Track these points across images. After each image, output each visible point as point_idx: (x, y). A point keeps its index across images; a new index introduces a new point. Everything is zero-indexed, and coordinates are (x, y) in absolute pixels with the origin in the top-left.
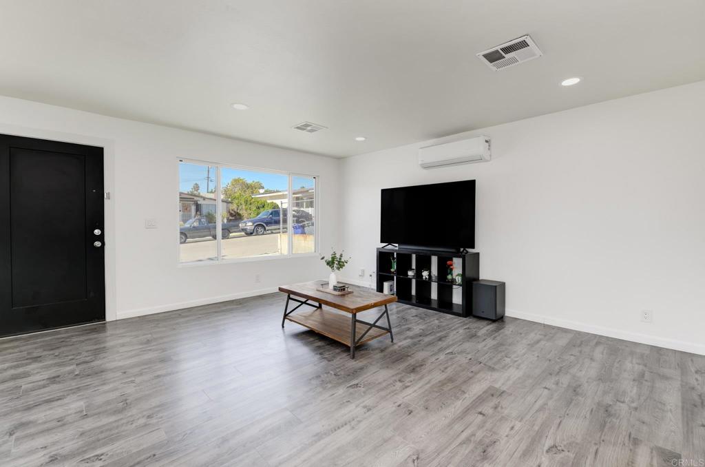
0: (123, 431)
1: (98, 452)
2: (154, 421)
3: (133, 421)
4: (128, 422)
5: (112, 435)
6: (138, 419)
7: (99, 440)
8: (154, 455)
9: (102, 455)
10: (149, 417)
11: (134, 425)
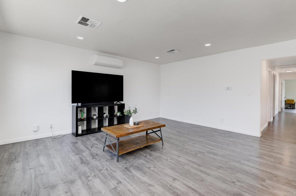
0: (247, 186)
1: (261, 187)
2: (234, 180)
3: (240, 186)
4: (243, 188)
5: (252, 188)
6: (238, 185)
7: (258, 190)
8: (246, 173)
9: (260, 185)
10: (234, 182)
11: (242, 185)
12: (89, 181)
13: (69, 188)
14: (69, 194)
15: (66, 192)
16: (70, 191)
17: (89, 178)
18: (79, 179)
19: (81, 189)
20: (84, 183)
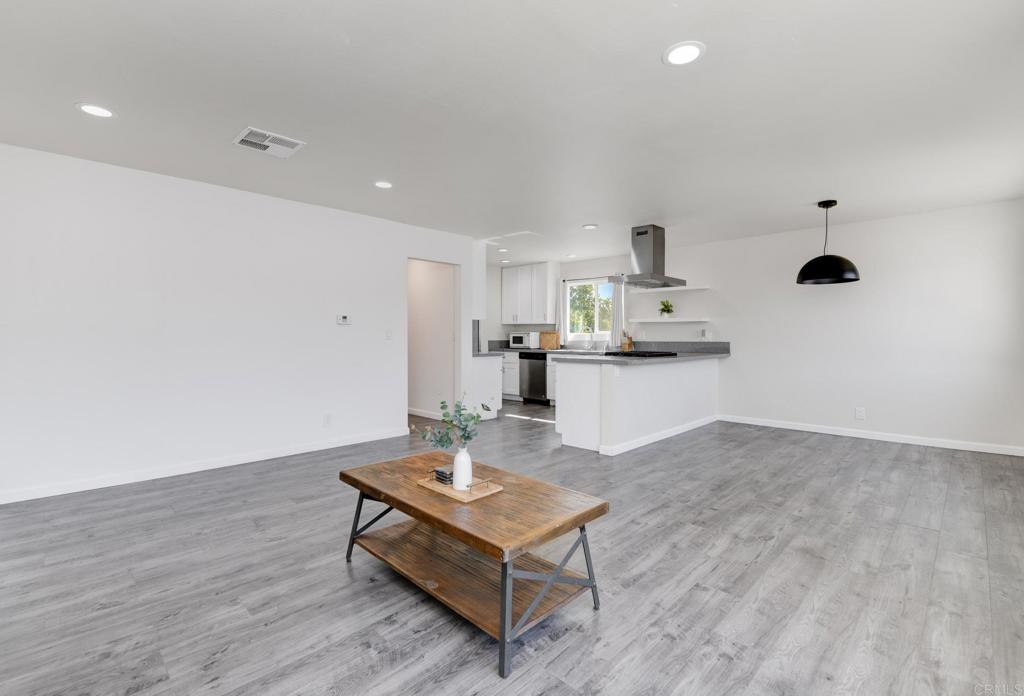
12: (743, 648)
13: (813, 681)
14: (827, 668)
15: (828, 679)
16: (816, 672)
17: (731, 651)
18: (756, 677)
19: (786, 652)
20: (760, 654)
